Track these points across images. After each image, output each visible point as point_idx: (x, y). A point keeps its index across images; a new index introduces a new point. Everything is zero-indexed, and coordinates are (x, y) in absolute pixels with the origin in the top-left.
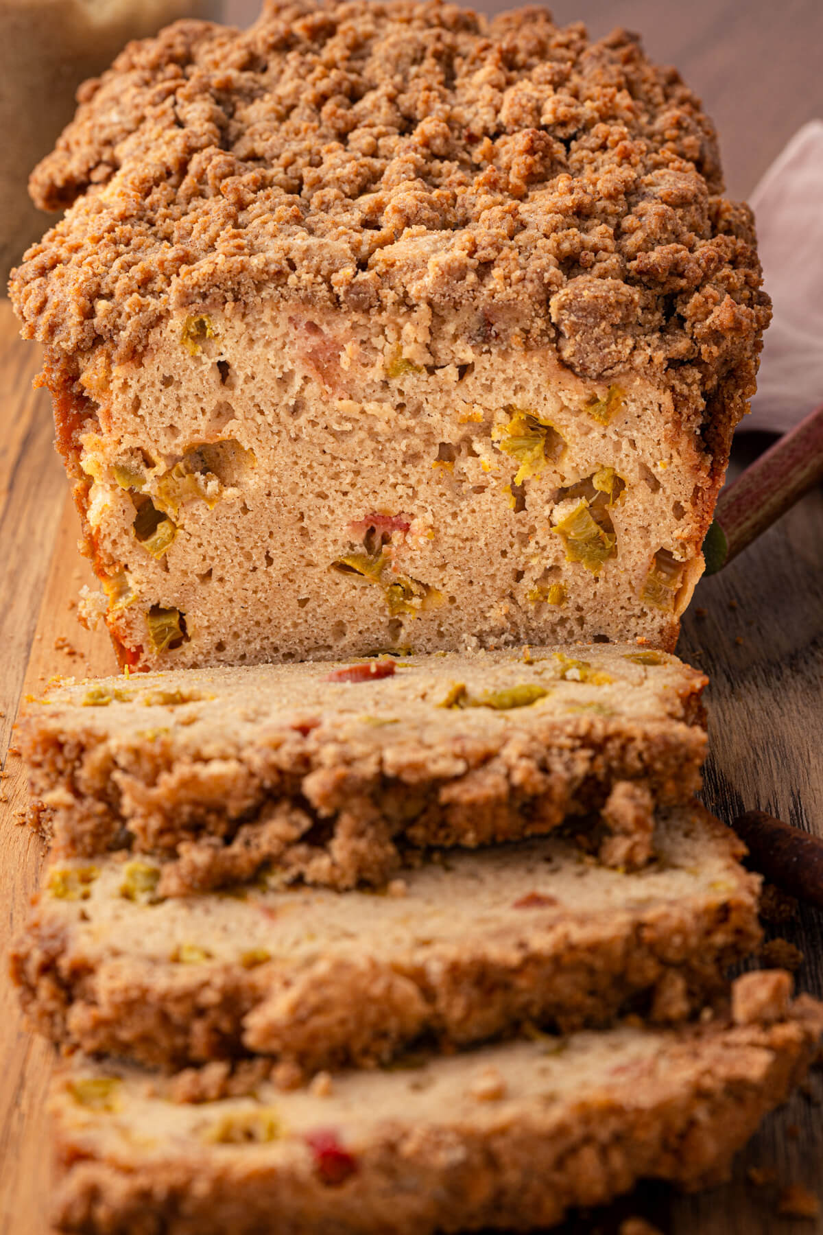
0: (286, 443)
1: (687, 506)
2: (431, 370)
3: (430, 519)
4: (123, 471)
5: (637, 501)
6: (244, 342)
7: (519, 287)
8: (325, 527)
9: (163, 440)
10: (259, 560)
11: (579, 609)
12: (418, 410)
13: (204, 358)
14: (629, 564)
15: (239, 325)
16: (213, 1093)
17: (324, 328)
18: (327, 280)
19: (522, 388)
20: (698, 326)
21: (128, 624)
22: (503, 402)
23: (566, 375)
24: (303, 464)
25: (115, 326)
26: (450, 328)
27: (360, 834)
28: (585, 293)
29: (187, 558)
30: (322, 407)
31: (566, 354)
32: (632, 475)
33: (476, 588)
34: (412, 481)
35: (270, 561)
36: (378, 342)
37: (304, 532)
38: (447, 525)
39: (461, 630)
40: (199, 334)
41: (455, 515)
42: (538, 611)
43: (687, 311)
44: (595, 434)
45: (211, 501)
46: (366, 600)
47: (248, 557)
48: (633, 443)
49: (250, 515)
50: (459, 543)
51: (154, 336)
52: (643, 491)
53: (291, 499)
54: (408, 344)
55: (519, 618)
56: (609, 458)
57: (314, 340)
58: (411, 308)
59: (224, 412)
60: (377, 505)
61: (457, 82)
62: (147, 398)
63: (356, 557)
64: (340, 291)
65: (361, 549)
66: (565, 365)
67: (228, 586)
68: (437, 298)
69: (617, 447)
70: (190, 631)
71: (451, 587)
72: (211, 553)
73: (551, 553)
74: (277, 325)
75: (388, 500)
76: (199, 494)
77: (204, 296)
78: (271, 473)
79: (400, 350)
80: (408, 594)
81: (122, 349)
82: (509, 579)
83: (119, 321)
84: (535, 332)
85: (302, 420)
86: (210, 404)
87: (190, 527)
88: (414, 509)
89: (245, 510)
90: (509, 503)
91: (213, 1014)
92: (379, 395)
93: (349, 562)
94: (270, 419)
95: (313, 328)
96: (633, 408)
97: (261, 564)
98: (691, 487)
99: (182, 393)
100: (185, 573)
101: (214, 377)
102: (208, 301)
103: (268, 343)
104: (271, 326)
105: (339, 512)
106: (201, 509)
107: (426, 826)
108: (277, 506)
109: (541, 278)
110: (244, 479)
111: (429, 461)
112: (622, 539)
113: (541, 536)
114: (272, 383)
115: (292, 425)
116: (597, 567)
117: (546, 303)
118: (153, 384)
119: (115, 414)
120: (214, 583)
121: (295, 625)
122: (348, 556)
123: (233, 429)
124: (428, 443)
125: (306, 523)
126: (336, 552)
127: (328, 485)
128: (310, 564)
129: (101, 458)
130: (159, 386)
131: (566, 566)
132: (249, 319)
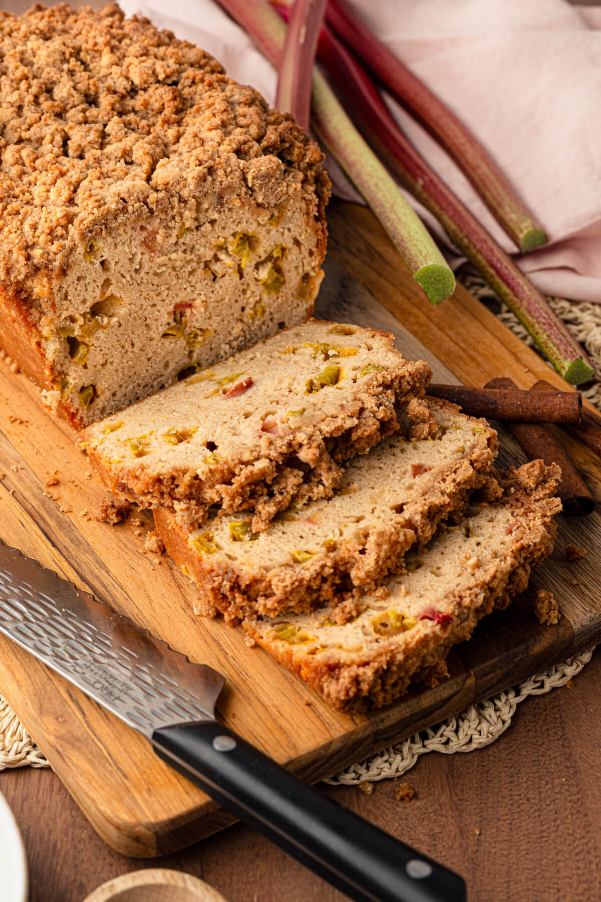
0: (136, 287)
1: (314, 249)
2: (197, 228)
3: (203, 298)
4: (63, 329)
5: (293, 256)
6: (113, 247)
7: (232, 175)
8: (156, 320)
9: (81, 307)
10: (128, 346)
11: (271, 313)
12: (193, 249)
13: (95, 261)
14: (291, 285)
15: (110, 240)
16: (354, 614)
17: (148, 226)
18: (146, 204)
19: (239, 223)
20: (302, 164)
21: (71, 401)
22: (232, 232)
23: (260, 209)
24: (144, 294)
25: (49, 261)
26: (206, 206)
27: (330, 469)
28: (263, 168)
29: (95, 358)
30: (151, 264)
31: (260, 200)
32: (289, 244)
33: (226, 322)
34: (193, 283)
35: (133, 345)
36: (172, 224)
37: (147, 326)
38: (210, 298)
39: (220, 344)
40: (91, 250)
41: (213, 292)
42: (253, 323)
43: (295, 158)
44: (273, 232)
45: (105, 328)
46: (177, 347)
47: (123, 347)
48: (289, 230)
49: (122, 327)
50: (216, 304)
51: (72, 259)
52: (295, 250)
53: (141, 312)
54: (187, 220)
55: (246, 328)
56: (280, 240)
57: (145, 234)
58: (186, 202)
59: (107, 283)
60: (178, 300)
61: (91, 67)
62: (71, 291)
63: (172, 329)
64: (154, 207)
65: (173, 324)
66: (259, 205)
67: (115, 364)
68: (197, 194)
69: (283, 234)
70: (99, 392)
71: (215, 325)
72: (107, 352)
73: (257, 293)
74: (126, 233)
75: (182, 297)
76: (99, 326)
77: (91, 231)
78: (130, 304)
79: (183, 224)
80: (196, 335)
81: (57, 271)
82: (240, 312)
83: (50, 258)
84: (243, 194)
85: (142, 274)
86: (100, 282)
87: (96, 343)
88: (195, 296)
89: (120, 325)
90: (236, 277)
91: (330, 579)
92: (174, 249)
93: (170, 332)
94: (129, 279)
95: (142, 228)
96: (289, 214)
97: (130, 349)
98: (315, 240)
99: (87, 282)
100: (95, 366)
101: (100, 269)
102: (94, 233)
103: (123, 243)
104: (124, 235)
105: (163, 311)
106: (101, 334)
107: (341, 452)
108: (135, 318)
109: (239, 167)
110: (117, 311)
111: (200, 272)
112: (287, 275)
113: (253, 287)
114: (127, 261)
115: (138, 277)
116: (278, 292)
117: (245, 179)
118: (73, 283)
119: (57, 303)
120: (109, 366)
121: (147, 371)
122: (169, 329)
123: (112, 290)
124: (198, 263)
125: (148, 321)
126: (162, 330)
127: (157, 300)
128: (151, 339)
129: (52, 327)
130: (76, 282)
131: (265, 297)
132: (113, 235)
